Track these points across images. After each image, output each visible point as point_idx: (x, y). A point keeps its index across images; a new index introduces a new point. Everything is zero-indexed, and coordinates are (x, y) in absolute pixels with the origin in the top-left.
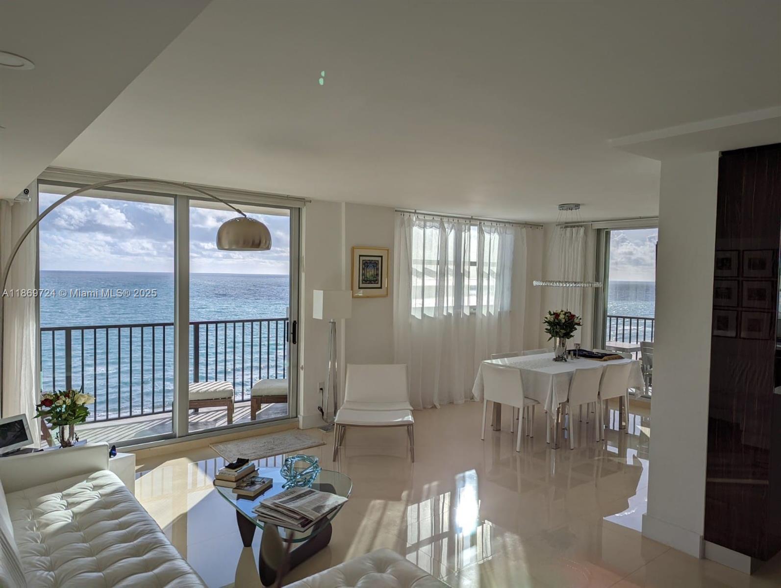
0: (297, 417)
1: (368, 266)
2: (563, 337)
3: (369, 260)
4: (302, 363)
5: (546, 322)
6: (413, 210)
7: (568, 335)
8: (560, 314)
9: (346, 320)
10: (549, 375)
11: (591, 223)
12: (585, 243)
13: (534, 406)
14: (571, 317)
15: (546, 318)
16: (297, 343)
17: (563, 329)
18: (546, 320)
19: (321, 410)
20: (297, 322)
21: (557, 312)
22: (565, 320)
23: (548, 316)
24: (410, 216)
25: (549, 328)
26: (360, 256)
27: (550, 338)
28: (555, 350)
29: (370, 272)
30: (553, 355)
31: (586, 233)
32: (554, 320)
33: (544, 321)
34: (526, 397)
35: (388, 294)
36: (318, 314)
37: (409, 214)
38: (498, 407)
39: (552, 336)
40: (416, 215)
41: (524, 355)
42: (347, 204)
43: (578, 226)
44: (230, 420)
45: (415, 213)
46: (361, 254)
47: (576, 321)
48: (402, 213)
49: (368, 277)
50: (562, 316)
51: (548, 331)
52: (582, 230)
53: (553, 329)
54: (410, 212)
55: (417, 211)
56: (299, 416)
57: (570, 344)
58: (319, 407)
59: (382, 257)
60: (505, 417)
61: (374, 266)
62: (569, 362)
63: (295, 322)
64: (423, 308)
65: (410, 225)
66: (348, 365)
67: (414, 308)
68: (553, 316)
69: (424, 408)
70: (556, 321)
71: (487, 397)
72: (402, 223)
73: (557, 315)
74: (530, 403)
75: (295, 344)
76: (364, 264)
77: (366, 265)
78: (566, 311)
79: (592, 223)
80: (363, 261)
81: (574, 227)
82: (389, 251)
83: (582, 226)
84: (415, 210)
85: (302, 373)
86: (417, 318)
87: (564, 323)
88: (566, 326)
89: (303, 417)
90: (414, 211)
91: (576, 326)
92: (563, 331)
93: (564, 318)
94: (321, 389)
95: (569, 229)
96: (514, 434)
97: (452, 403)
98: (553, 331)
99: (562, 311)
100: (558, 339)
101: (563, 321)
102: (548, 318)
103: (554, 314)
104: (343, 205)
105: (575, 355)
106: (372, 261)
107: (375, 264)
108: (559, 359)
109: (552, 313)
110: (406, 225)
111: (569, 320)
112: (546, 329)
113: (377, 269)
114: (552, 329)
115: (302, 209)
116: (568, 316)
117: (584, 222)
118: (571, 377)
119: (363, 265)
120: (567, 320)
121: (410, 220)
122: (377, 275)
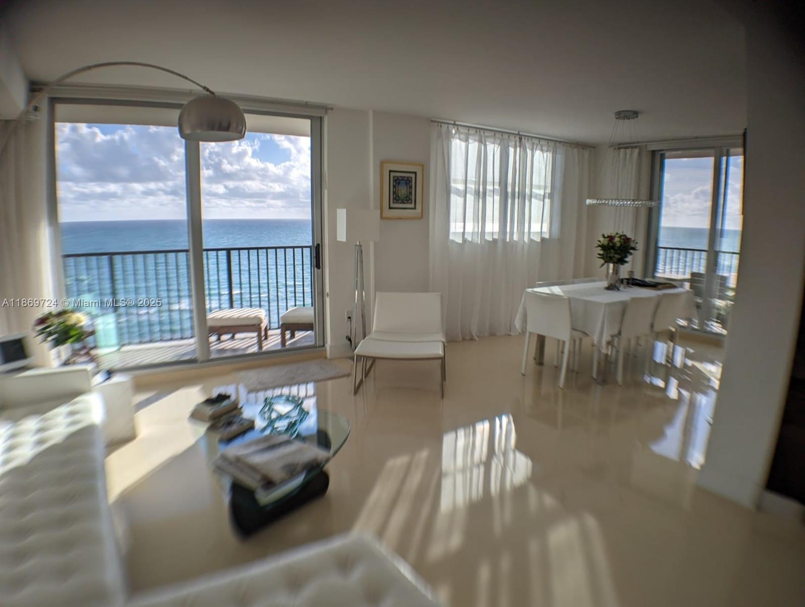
0: (324, 346)
1: (399, 184)
2: (617, 263)
3: (401, 177)
4: (327, 290)
5: (599, 246)
6: (452, 120)
7: (622, 261)
8: (615, 237)
9: (375, 243)
10: (599, 304)
11: (645, 144)
12: (639, 165)
13: (581, 340)
14: (626, 240)
15: (599, 241)
16: (321, 268)
17: (618, 254)
18: (599, 243)
19: (350, 340)
20: (320, 245)
21: (612, 235)
22: (621, 244)
23: (602, 239)
24: (448, 127)
25: (601, 252)
26: (390, 171)
27: (603, 265)
28: (607, 277)
29: (403, 191)
30: (605, 284)
31: (640, 154)
32: (608, 244)
33: (597, 245)
34: (574, 329)
35: (423, 216)
36: (342, 236)
37: (446, 125)
38: (541, 340)
39: (605, 262)
40: (456, 127)
41: (573, 283)
42: (375, 112)
43: (633, 148)
44: (260, 347)
45: (454, 124)
46: (391, 169)
47: (632, 245)
48: (440, 125)
49: (400, 196)
50: (617, 239)
51: (602, 256)
52: (636, 151)
53: (607, 254)
54: (448, 124)
55: (457, 123)
56: (326, 345)
57: (624, 271)
58: (347, 337)
59: (415, 173)
60: (549, 350)
61: (406, 184)
62: (622, 291)
63: (318, 245)
64: (464, 233)
65: (449, 137)
66: (377, 293)
67: (452, 233)
68: (607, 239)
69: (464, 339)
70: (611, 244)
71: (530, 328)
72: (440, 136)
73: (611, 238)
74: (577, 335)
75: (319, 269)
76: (395, 181)
77: (397, 181)
78: (621, 234)
79: (648, 143)
80: (394, 177)
81: (627, 148)
82: (424, 167)
83: (636, 147)
84: (455, 122)
85: (328, 300)
86: (457, 243)
87: (619, 247)
88: (621, 250)
89: (330, 347)
90: (453, 122)
91: (632, 251)
92: (617, 256)
93: (620, 241)
94: (349, 318)
95: (622, 150)
96: (558, 368)
97: (492, 335)
98: (607, 256)
99: (617, 234)
100: (611, 265)
101: (618, 244)
102: (602, 241)
103: (608, 237)
104: (371, 113)
105: (628, 283)
106: (404, 177)
107: (408, 181)
108: (611, 287)
109: (606, 236)
110: (444, 138)
111: (625, 243)
112: (599, 254)
113: (411, 187)
114: (605, 253)
115: (323, 118)
116: (623, 239)
117: (638, 142)
118: (624, 307)
119: (393, 182)
120: (623, 244)
121: (449, 132)
122: (411, 193)
